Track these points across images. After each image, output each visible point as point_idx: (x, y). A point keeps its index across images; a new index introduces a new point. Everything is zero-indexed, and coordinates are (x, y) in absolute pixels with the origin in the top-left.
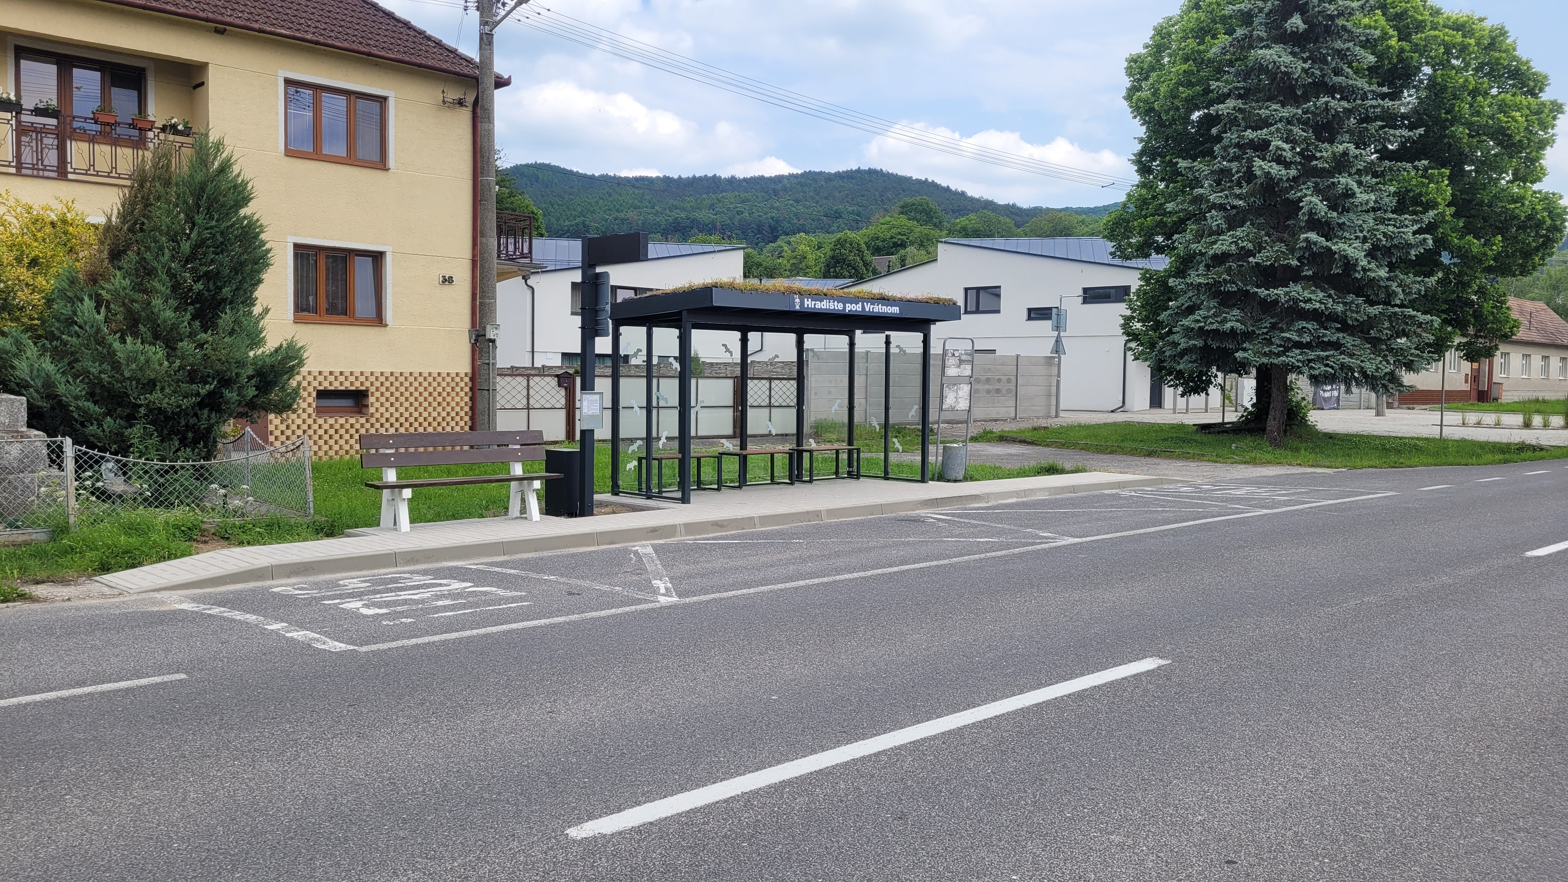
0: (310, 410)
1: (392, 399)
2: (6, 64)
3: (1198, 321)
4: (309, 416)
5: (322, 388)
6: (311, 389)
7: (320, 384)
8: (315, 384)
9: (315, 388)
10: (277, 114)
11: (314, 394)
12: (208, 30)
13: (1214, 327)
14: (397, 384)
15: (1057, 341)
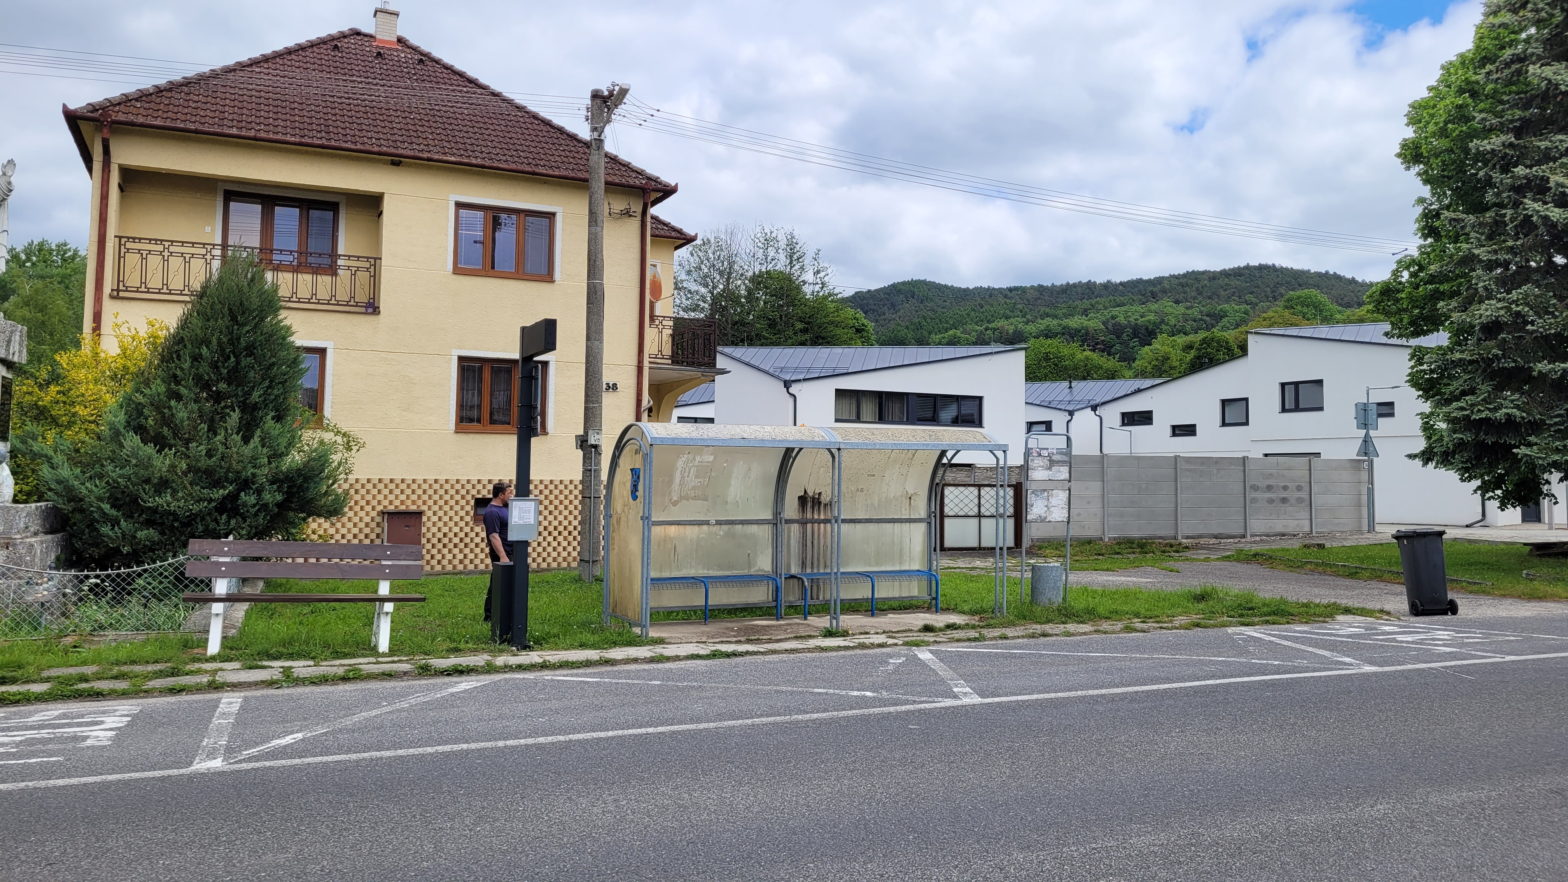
0: (468, 519)
1: (551, 508)
2: (215, 207)
3: (1462, 409)
4: (467, 524)
5: (480, 496)
6: (469, 497)
7: (479, 492)
8: (474, 492)
9: (473, 496)
10: (447, 235)
11: (472, 502)
12: (385, 163)
13: (1483, 415)
14: (556, 492)
15: (1365, 441)
